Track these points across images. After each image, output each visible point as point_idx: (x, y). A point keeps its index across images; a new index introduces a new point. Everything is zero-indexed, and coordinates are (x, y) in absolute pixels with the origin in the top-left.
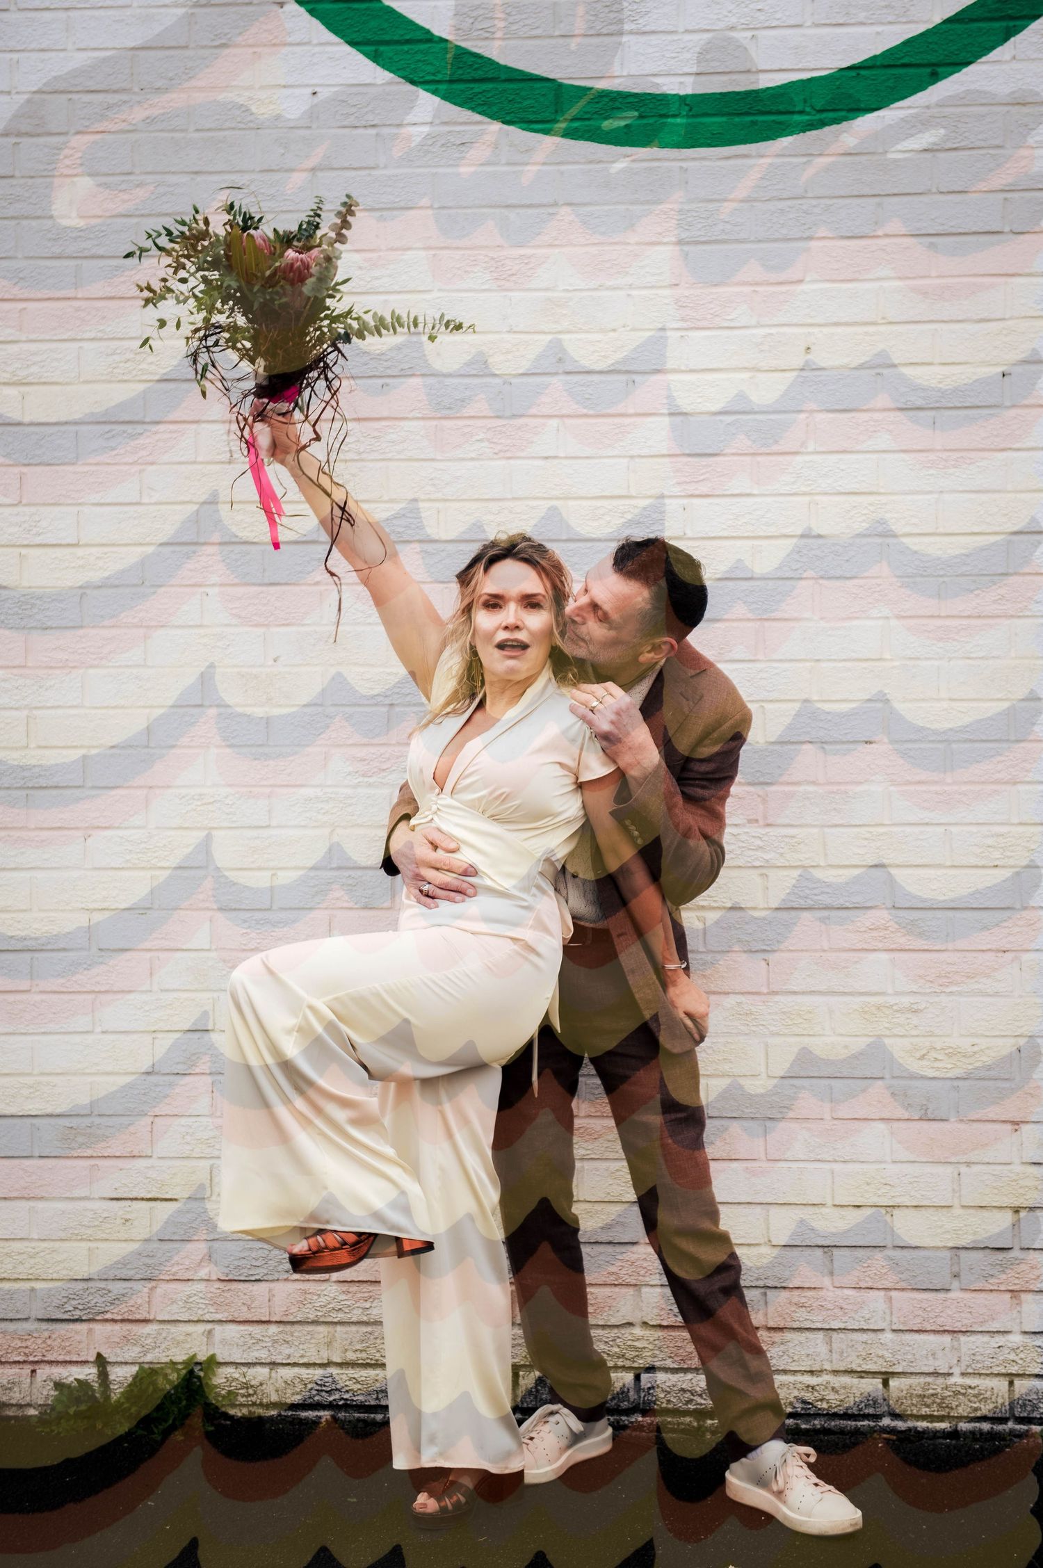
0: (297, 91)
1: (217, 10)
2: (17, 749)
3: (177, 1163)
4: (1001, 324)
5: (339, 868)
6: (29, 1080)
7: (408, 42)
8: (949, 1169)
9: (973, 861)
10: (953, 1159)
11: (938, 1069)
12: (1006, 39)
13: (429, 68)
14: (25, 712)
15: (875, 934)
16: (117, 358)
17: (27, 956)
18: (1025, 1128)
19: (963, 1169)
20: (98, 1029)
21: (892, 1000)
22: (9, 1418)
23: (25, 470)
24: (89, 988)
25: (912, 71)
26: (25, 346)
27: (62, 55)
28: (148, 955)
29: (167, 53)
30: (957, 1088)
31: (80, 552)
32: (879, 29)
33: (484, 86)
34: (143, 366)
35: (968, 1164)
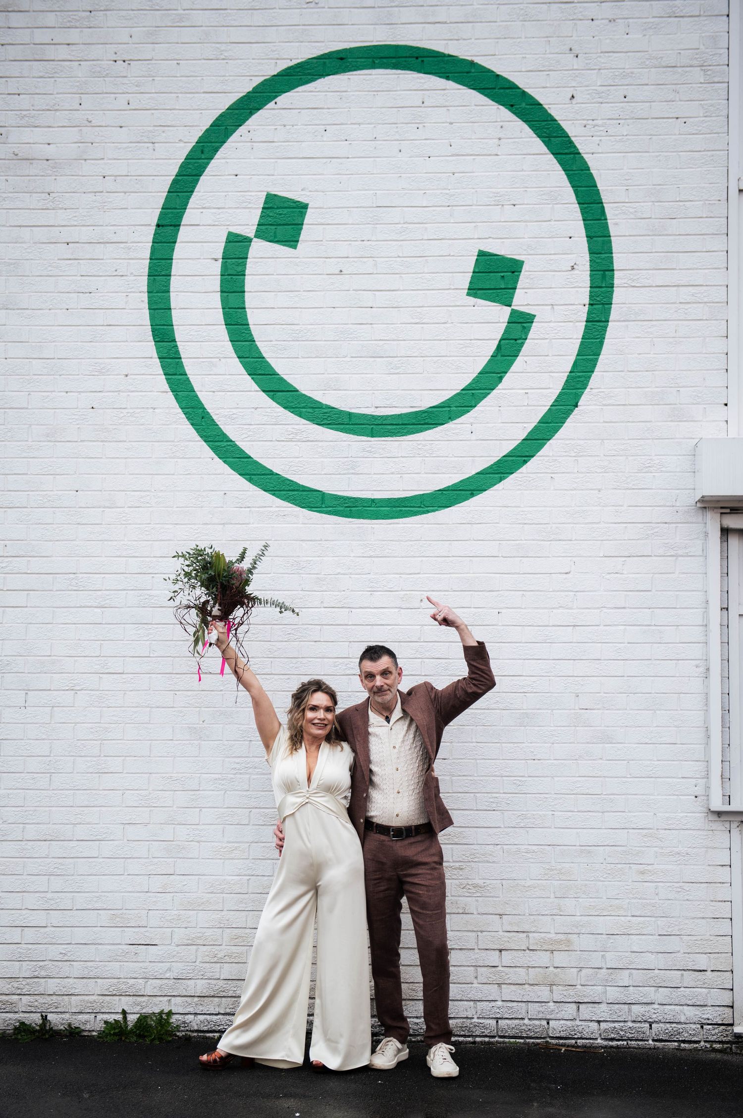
0: (218, 493)
1: (187, 460)
2: (95, 757)
3: (159, 929)
4: (498, 593)
5: (227, 808)
6: (97, 894)
7: (263, 475)
8: (474, 934)
9: (485, 808)
10: (475, 930)
11: (470, 893)
12: (500, 482)
13: (272, 485)
14: (100, 742)
15: (445, 837)
16: (142, 598)
17: (98, 843)
18: (504, 916)
19: (479, 933)
20: (126, 874)
21: (452, 864)
22: (85, 1036)
23: (102, 642)
24: (123, 856)
25: (463, 492)
26: (104, 592)
27: (123, 476)
28: (148, 843)
29: (166, 476)
30: (477, 901)
31: (124, 676)
32: (451, 475)
33: (293, 493)
34: (152, 601)
35: (481, 932)
